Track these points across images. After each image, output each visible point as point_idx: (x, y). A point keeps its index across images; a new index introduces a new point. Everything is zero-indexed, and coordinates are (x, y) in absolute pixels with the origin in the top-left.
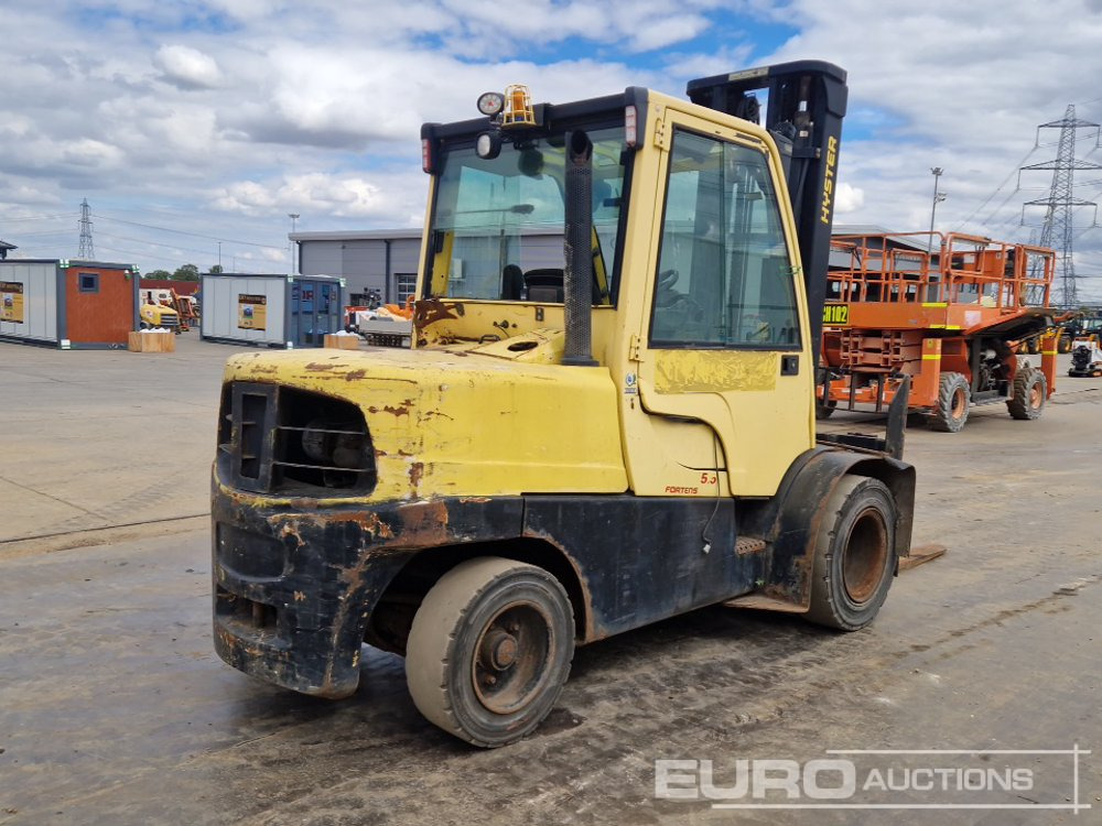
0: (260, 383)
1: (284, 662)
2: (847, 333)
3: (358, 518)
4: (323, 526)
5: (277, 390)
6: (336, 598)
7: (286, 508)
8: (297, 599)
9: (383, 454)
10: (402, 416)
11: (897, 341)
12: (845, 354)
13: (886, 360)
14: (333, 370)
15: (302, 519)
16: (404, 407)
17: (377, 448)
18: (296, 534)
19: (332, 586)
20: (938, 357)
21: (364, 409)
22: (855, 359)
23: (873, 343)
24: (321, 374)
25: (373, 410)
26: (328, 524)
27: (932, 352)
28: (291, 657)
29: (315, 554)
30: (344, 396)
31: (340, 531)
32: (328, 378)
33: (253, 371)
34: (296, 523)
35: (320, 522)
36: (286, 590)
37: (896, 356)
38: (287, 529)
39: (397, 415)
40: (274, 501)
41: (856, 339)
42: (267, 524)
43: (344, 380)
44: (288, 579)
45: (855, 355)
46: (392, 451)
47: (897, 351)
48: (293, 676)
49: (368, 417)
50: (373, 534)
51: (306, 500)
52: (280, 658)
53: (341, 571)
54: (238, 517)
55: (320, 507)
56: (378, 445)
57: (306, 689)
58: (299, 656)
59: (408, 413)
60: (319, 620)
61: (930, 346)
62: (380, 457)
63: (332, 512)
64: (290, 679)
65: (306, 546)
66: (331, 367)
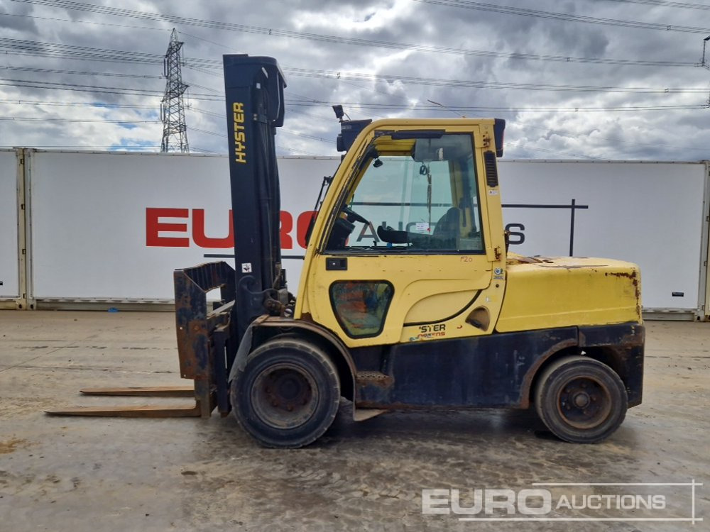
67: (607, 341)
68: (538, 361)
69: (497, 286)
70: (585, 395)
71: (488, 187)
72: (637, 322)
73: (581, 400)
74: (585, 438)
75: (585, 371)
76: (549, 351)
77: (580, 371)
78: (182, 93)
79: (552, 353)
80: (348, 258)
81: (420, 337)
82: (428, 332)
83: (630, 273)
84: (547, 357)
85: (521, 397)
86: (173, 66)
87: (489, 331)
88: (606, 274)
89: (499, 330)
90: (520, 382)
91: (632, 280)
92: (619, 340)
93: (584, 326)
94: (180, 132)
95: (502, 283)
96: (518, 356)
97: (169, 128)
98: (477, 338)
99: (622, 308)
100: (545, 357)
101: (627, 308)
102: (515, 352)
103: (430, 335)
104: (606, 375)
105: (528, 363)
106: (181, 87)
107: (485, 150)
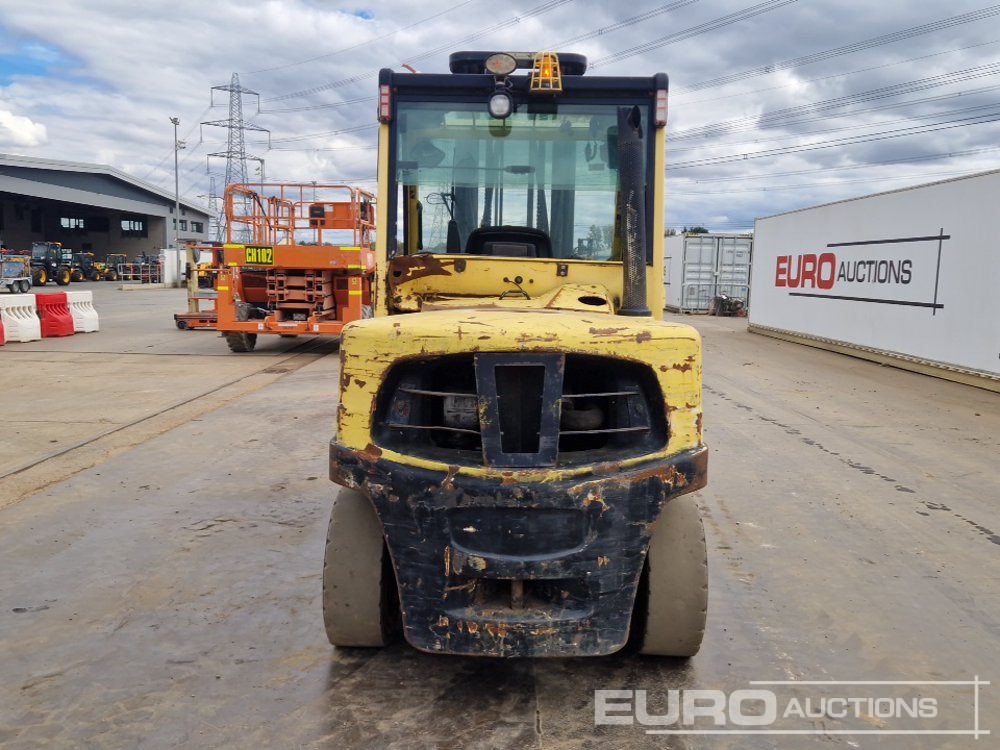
0: (537, 353)
1: (584, 631)
2: (272, 272)
3: (658, 472)
4: (628, 487)
5: (563, 359)
6: (638, 553)
7: (588, 475)
8: (600, 564)
9: (675, 408)
10: (688, 371)
11: (319, 279)
12: (272, 291)
13: (310, 297)
14: (619, 333)
15: (606, 484)
16: (688, 363)
17: (670, 404)
18: (601, 500)
19: (636, 543)
20: (360, 292)
21: (656, 369)
22: (281, 296)
23: (296, 281)
24: (611, 338)
25: (664, 369)
26: (632, 484)
27: (356, 289)
28: (593, 624)
29: (619, 516)
30: (637, 358)
31: (644, 488)
32: (619, 342)
33: (519, 341)
34: (601, 489)
35: (625, 482)
36: (590, 557)
37: (319, 293)
38: (591, 497)
39: (683, 371)
40: (572, 472)
41: (281, 278)
42: (567, 496)
43: (635, 343)
44: (592, 547)
45: (281, 292)
46: (680, 405)
47: (320, 289)
48: (595, 641)
49: (660, 376)
50: (672, 485)
51: (607, 465)
52: (580, 629)
53: (644, 526)
54: (520, 496)
55: (622, 469)
56: (669, 401)
57: (607, 650)
58: (601, 621)
59: (690, 369)
60: (622, 580)
61: (354, 283)
62: (672, 412)
63: (633, 472)
64: (591, 646)
65: (611, 510)
66: (615, 331)
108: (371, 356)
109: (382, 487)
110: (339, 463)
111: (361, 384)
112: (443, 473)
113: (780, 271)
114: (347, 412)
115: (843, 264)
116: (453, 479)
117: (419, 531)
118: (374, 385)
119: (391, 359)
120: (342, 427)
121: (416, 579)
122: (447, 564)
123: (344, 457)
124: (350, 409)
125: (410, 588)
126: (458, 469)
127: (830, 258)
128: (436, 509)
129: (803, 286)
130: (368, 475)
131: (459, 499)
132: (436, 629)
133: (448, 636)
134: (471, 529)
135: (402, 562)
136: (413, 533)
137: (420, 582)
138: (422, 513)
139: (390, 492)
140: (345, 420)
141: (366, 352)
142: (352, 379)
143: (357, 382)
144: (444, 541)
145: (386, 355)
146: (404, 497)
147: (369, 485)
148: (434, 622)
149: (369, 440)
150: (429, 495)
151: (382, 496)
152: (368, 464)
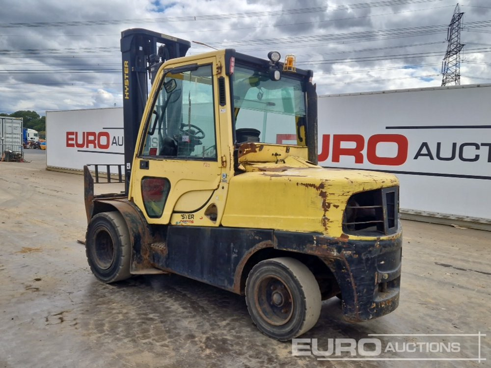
67: (294, 247)
68: (247, 255)
69: (223, 188)
70: (280, 294)
71: (220, 106)
72: (322, 234)
73: (276, 298)
74: (273, 334)
75: (275, 271)
76: (254, 248)
77: (272, 271)
78: (460, 51)
79: (256, 251)
80: (150, 161)
81: (181, 222)
82: (185, 219)
83: (318, 185)
84: (253, 253)
85: (235, 284)
86: (454, 31)
87: (217, 224)
88: (297, 184)
89: (224, 224)
90: (234, 271)
91: (319, 192)
92: (303, 249)
93: (279, 230)
94: (455, 81)
95: (226, 185)
96: (233, 248)
97: (446, 78)
98: (210, 228)
99: (309, 218)
100: (250, 253)
101: (313, 218)
102: (232, 245)
103: (186, 221)
104: (291, 279)
105: (240, 255)
106: (460, 46)
107: (219, 76)
108: (341, 193)
109: (350, 252)
110: (327, 246)
111: (337, 207)
112: (375, 241)
113: (68, 139)
114: (330, 221)
115: (114, 138)
116: (378, 243)
117: (366, 268)
118: (343, 206)
119: (351, 194)
120: (328, 228)
121: (363, 289)
122: (376, 280)
123: (331, 242)
124: (331, 219)
125: (361, 295)
126: (380, 238)
127: (107, 134)
128: (373, 257)
129: (87, 147)
130: (344, 248)
131: (381, 251)
132: (371, 310)
133: (375, 311)
134: (383, 262)
135: (358, 284)
136: (363, 270)
137: (365, 290)
138: (367, 259)
139: (354, 254)
140: (329, 224)
141: (338, 192)
142: (332, 205)
143: (335, 206)
144: (375, 270)
145: (348, 192)
146: (360, 254)
147: (344, 252)
148: (370, 306)
149: (342, 232)
150: (370, 251)
151: (351, 256)
152: (344, 243)
